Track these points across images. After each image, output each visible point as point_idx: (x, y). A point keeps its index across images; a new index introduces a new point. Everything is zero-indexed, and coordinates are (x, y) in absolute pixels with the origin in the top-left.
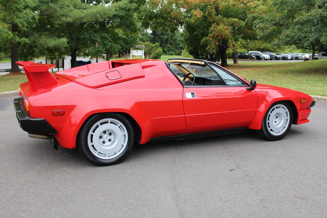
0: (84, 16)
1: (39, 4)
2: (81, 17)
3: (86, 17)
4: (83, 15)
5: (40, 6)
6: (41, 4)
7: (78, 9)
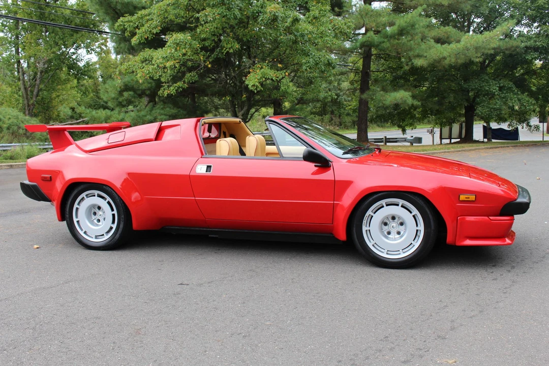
0: (448, 54)
1: (382, 40)
2: (441, 56)
3: (450, 56)
4: (445, 54)
5: (384, 42)
6: (386, 40)
7: (443, 43)
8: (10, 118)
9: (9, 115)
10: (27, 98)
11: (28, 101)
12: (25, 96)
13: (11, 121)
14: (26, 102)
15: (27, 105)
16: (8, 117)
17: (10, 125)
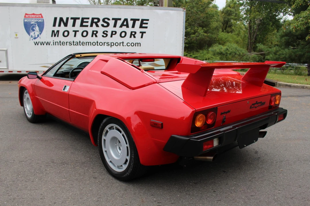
8: (232, 49)
9: (232, 47)
10: (250, 39)
11: (251, 40)
12: (249, 38)
13: (232, 50)
14: (249, 41)
15: (250, 42)
16: (232, 48)
17: (231, 52)
